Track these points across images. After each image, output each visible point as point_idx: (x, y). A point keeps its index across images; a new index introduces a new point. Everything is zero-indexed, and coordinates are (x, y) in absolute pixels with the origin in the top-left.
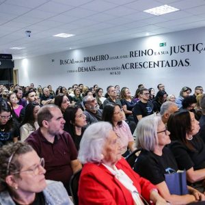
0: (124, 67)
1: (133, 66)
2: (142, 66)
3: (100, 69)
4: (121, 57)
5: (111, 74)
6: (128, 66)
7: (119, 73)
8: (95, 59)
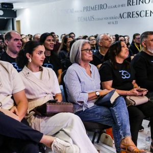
0: (121, 16)
1: (130, 15)
2: (139, 15)
3: (99, 19)
4: (119, 6)
5: (109, 23)
6: (125, 15)
7: (117, 22)
8: (94, 8)
